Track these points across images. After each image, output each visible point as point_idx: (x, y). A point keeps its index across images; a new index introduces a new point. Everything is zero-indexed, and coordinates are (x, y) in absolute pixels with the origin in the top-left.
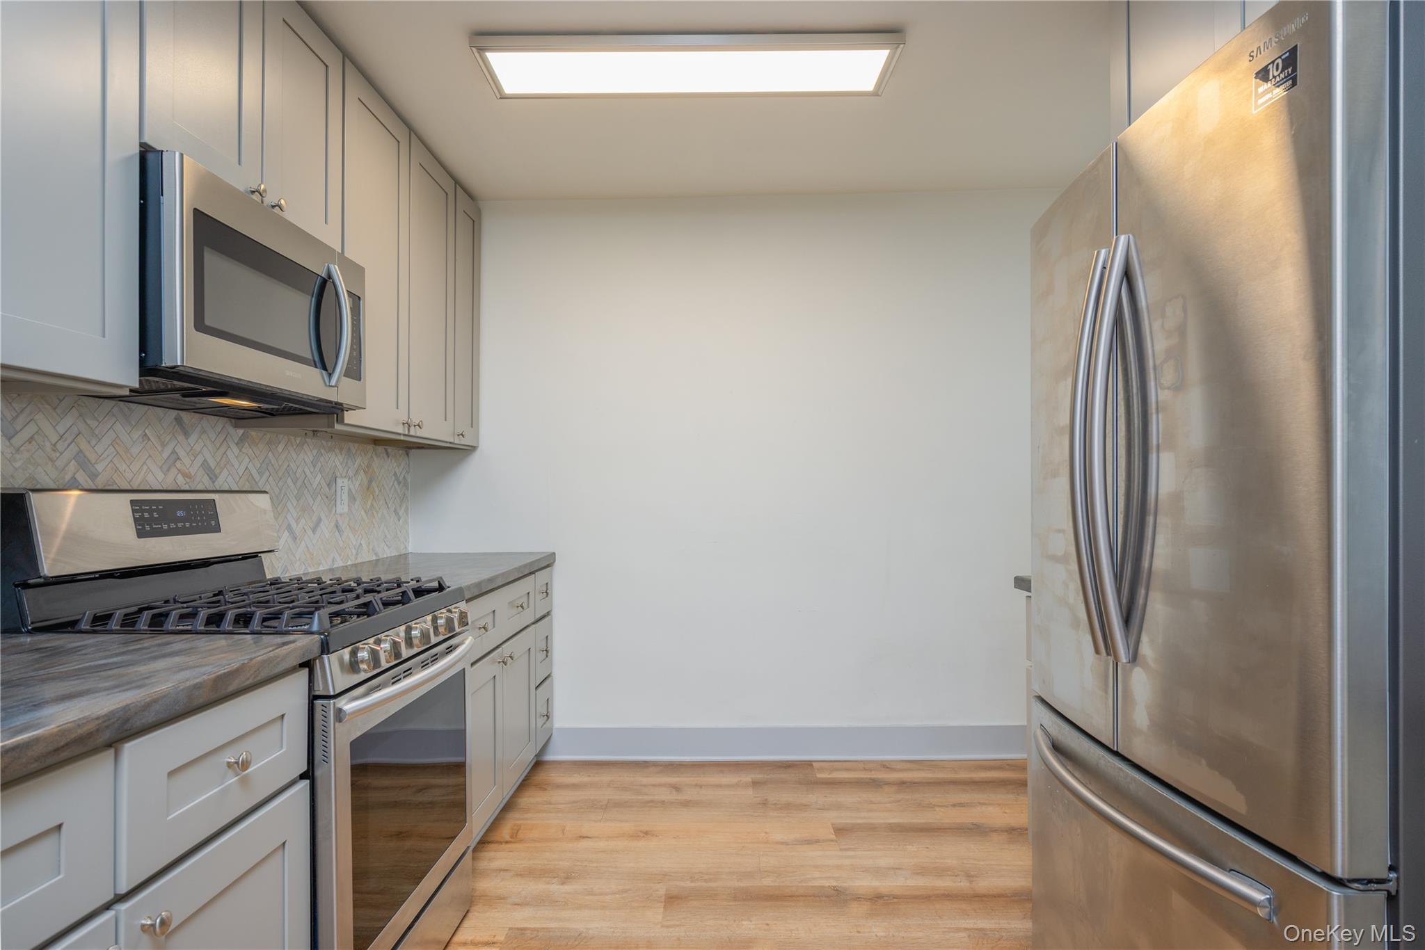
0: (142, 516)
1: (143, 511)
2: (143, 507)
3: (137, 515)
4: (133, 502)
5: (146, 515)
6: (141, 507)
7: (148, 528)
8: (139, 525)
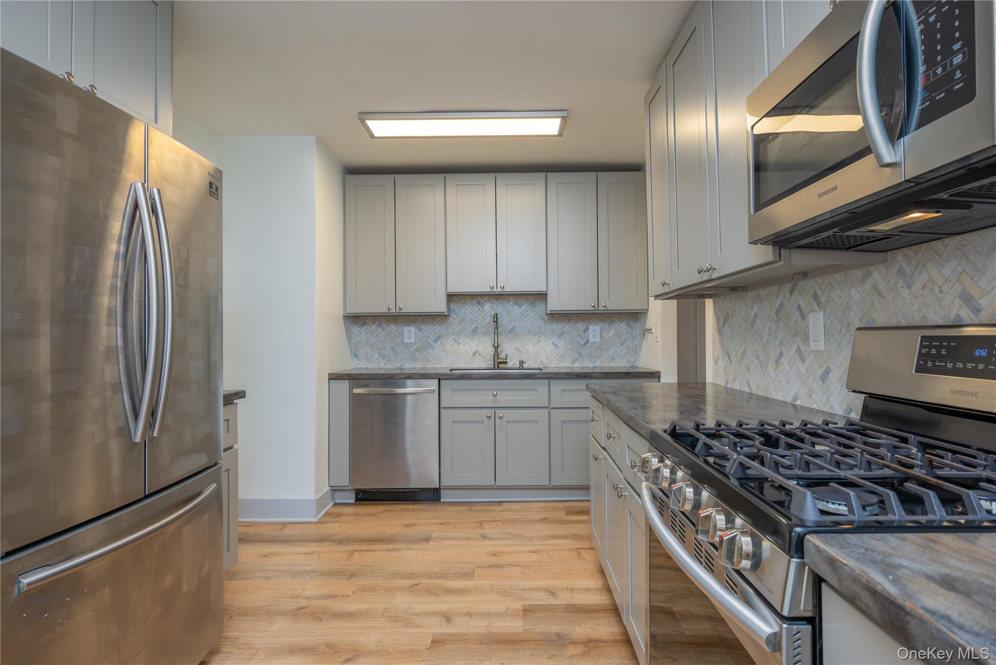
0: (928, 353)
1: (930, 347)
2: (933, 343)
3: (924, 351)
4: (924, 338)
5: (934, 351)
6: (931, 343)
7: (930, 364)
8: (922, 361)
